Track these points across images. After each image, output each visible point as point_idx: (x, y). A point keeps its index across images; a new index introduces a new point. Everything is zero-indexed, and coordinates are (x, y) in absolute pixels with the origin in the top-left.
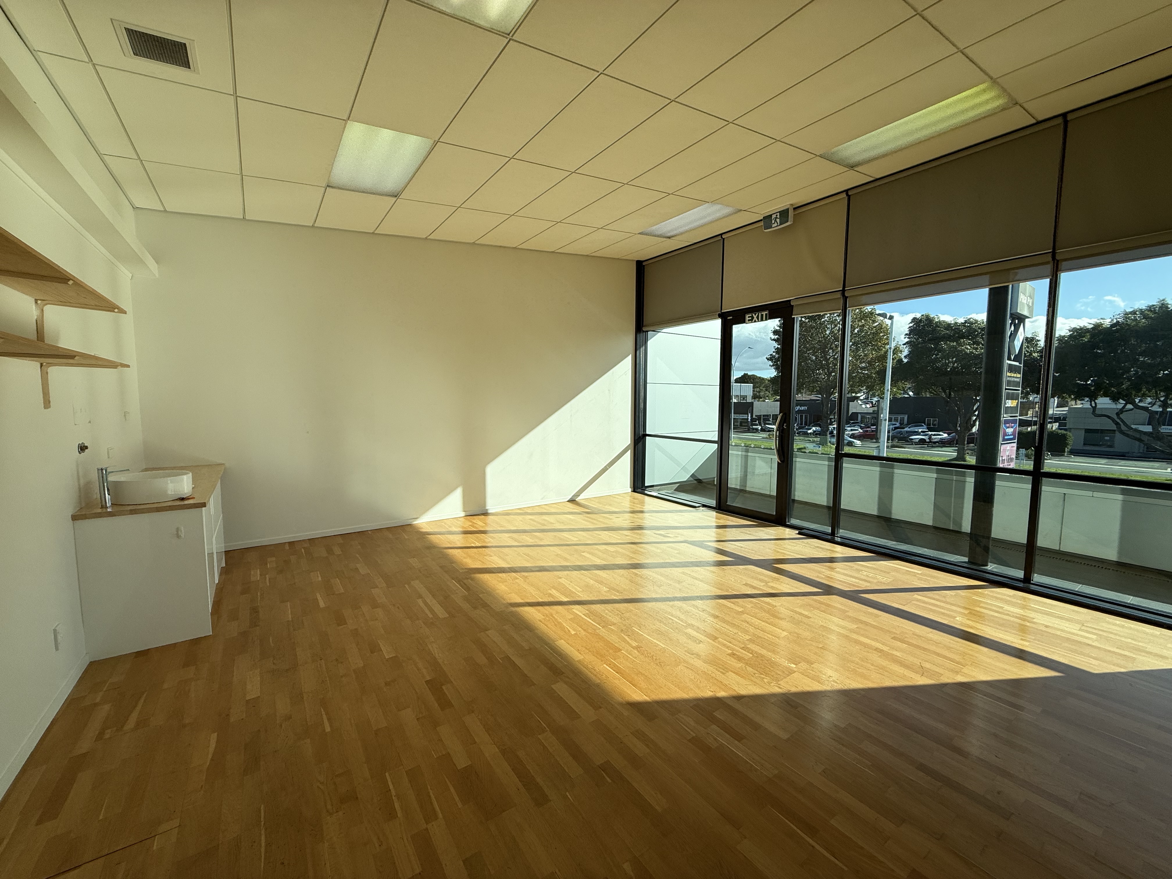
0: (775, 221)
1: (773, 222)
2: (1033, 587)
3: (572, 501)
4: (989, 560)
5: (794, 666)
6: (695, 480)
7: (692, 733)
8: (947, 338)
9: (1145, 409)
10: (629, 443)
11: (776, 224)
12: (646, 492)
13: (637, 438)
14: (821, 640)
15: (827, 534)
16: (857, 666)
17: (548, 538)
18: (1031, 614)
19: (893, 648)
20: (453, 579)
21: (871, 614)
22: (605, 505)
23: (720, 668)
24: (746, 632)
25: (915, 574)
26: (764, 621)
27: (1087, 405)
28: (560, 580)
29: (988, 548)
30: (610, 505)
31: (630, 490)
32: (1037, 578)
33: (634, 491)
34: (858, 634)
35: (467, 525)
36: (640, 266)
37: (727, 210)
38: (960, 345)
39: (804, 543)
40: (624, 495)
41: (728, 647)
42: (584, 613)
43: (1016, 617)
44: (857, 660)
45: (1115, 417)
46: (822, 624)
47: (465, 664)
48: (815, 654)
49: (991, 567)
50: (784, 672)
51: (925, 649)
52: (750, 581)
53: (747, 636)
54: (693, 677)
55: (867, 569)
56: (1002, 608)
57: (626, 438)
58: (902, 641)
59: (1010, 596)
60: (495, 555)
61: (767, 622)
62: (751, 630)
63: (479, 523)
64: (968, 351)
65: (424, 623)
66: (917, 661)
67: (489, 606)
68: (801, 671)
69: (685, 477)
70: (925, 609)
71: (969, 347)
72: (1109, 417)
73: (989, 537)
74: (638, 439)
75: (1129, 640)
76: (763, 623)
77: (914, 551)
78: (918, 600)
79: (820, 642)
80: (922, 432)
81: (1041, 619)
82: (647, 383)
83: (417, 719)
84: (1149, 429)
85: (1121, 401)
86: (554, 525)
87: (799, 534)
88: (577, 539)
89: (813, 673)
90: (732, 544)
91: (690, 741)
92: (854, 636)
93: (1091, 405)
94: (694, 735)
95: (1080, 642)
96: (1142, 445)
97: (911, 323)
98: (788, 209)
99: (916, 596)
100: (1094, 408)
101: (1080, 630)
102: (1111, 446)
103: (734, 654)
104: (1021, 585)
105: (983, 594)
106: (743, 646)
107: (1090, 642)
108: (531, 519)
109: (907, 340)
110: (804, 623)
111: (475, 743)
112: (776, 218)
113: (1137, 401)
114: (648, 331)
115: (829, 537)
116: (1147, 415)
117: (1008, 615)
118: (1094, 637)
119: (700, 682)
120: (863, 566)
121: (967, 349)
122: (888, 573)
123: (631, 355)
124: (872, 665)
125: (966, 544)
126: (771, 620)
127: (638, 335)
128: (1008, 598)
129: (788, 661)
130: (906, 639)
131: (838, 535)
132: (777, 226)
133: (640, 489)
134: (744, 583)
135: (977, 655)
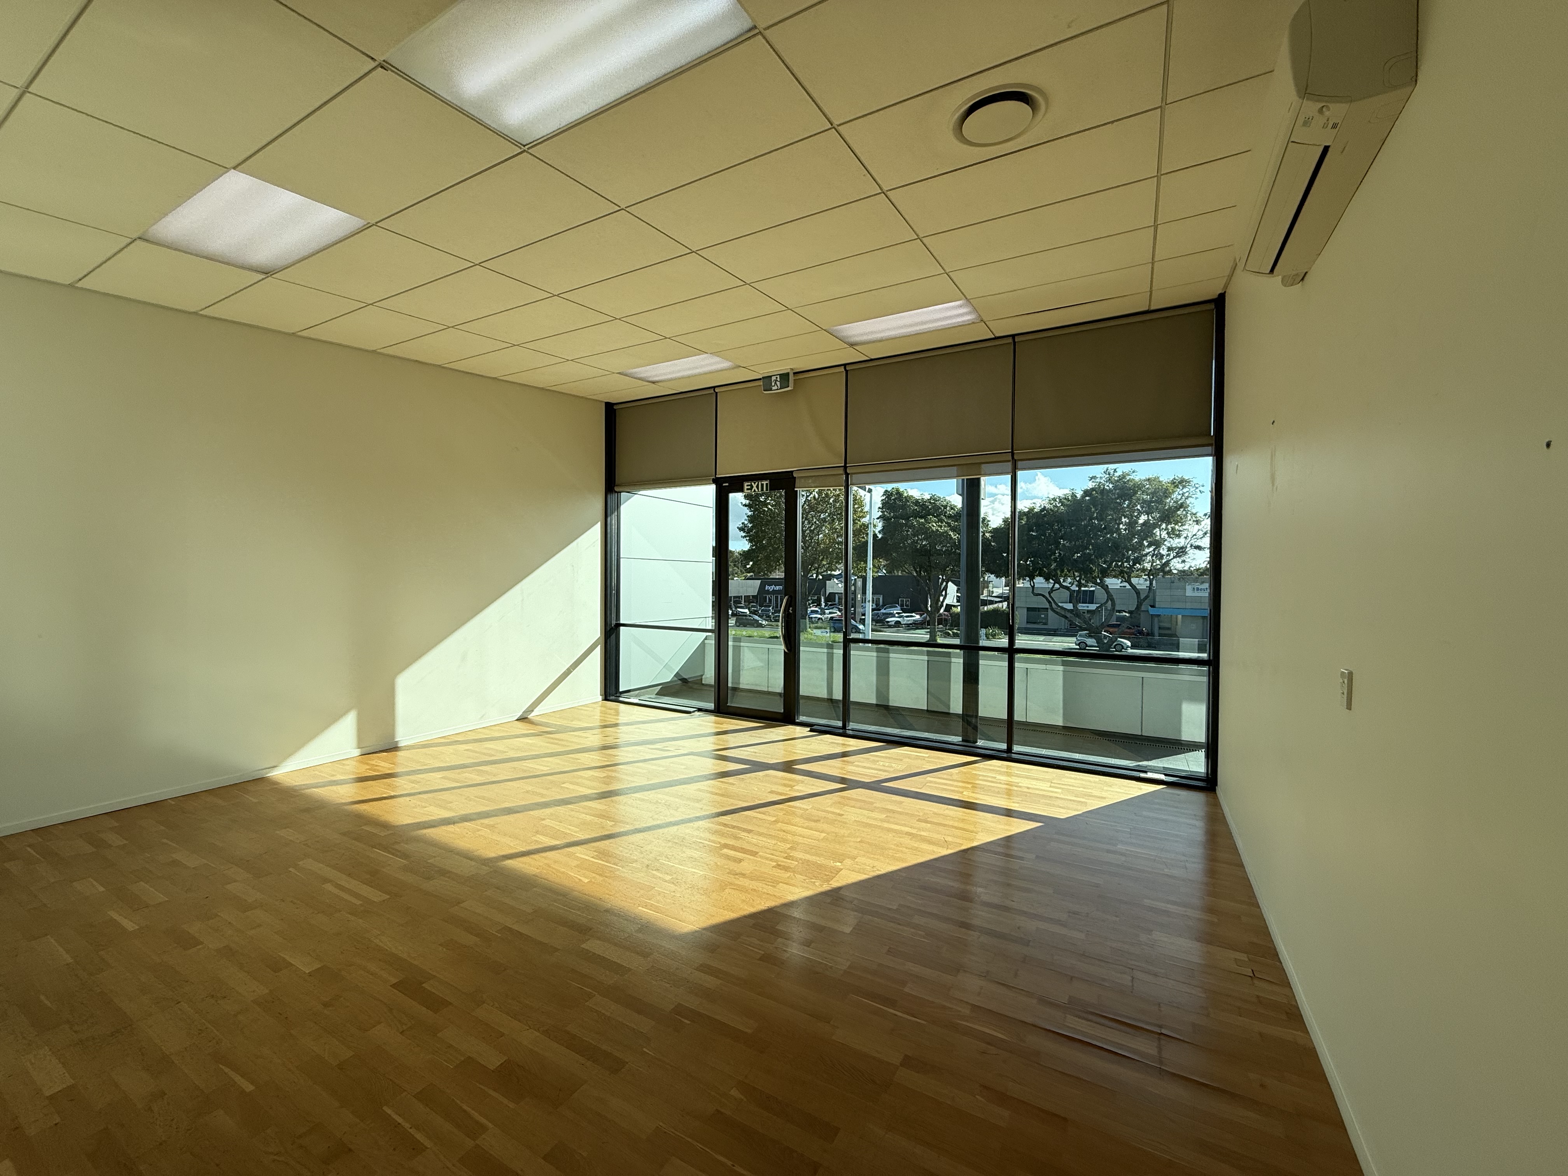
0: (775, 383)
1: (773, 384)
2: (1014, 756)
3: (522, 719)
4: (978, 737)
5: (840, 864)
6: (680, 679)
7: (760, 952)
8: (916, 515)
9: (1067, 588)
10: (599, 635)
11: (775, 388)
12: (621, 699)
13: (608, 629)
14: (857, 834)
15: (839, 728)
16: (894, 852)
17: (503, 772)
18: (1014, 780)
19: (919, 829)
20: (373, 847)
21: (895, 801)
22: (572, 721)
23: (768, 882)
24: (785, 841)
25: (923, 758)
26: (800, 827)
27: (1028, 585)
28: (543, 822)
29: (977, 727)
30: (580, 720)
31: (600, 698)
32: (1016, 748)
33: (606, 699)
34: (888, 822)
35: (364, 770)
36: (611, 410)
37: (726, 364)
38: (927, 521)
39: (818, 740)
40: (594, 705)
41: (771, 860)
42: (593, 855)
43: (1005, 784)
44: (893, 847)
45: (1048, 596)
46: (855, 819)
47: (444, 949)
48: (856, 848)
49: (980, 743)
50: (832, 872)
51: (945, 825)
52: (775, 788)
53: (788, 845)
54: (744, 898)
55: (883, 760)
56: (995, 777)
57: (594, 630)
58: (927, 822)
59: (999, 767)
60: (430, 805)
61: (803, 827)
62: (789, 837)
63: (382, 764)
64: (934, 529)
65: (350, 913)
66: (940, 837)
67: (449, 872)
68: (847, 867)
69: (668, 677)
70: (937, 788)
71: (935, 525)
72: (1044, 596)
73: (977, 716)
74: (610, 630)
75: (1081, 789)
76: (800, 829)
77: (917, 735)
78: (931, 782)
79: (858, 837)
80: (897, 613)
81: (1024, 783)
82: (620, 558)
83: (401, 1033)
84: (1070, 606)
85: (1051, 581)
86: (507, 754)
87: (811, 731)
88: (548, 768)
89: (858, 867)
90: (744, 751)
91: (760, 959)
92: (886, 825)
93: (1030, 584)
94: (763, 953)
95: (1051, 797)
96: (1067, 621)
97: (884, 495)
98: (788, 374)
99: (929, 778)
100: (1033, 587)
101: (1050, 787)
102: (1045, 624)
103: (780, 865)
104: (1005, 755)
105: (979, 768)
106: (786, 855)
107: (1058, 796)
108: (467, 750)
109: (880, 514)
110: (839, 821)
111: (503, 1035)
112: (776, 381)
113: (1062, 581)
114: (620, 492)
115: (841, 731)
116: (1067, 593)
117: (1000, 783)
118: (1060, 791)
119: (753, 900)
120: (877, 756)
121: (933, 526)
122: (901, 760)
123: (600, 523)
124: (906, 848)
125: (959, 725)
126: (807, 824)
127: (609, 496)
128: (998, 769)
129: (833, 860)
130: (928, 819)
131: (849, 728)
132: (777, 389)
133: (613, 696)
134: (769, 790)
135: (984, 822)
